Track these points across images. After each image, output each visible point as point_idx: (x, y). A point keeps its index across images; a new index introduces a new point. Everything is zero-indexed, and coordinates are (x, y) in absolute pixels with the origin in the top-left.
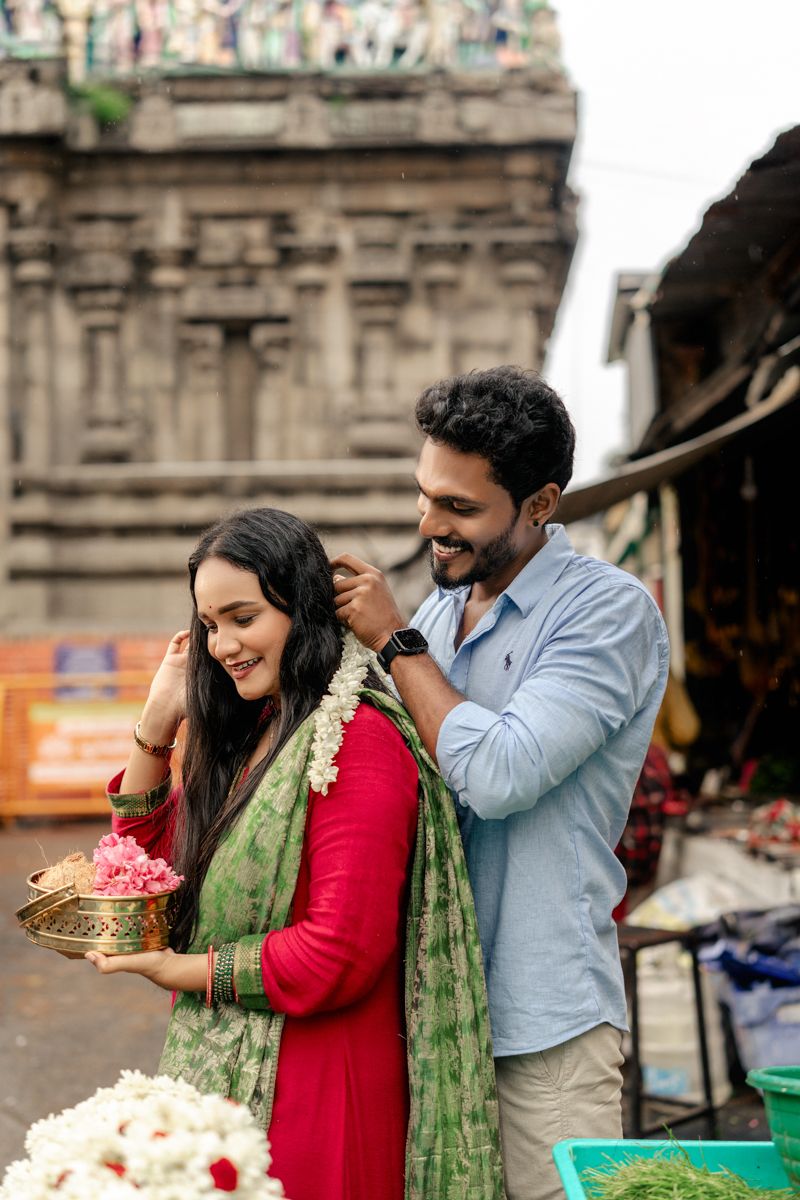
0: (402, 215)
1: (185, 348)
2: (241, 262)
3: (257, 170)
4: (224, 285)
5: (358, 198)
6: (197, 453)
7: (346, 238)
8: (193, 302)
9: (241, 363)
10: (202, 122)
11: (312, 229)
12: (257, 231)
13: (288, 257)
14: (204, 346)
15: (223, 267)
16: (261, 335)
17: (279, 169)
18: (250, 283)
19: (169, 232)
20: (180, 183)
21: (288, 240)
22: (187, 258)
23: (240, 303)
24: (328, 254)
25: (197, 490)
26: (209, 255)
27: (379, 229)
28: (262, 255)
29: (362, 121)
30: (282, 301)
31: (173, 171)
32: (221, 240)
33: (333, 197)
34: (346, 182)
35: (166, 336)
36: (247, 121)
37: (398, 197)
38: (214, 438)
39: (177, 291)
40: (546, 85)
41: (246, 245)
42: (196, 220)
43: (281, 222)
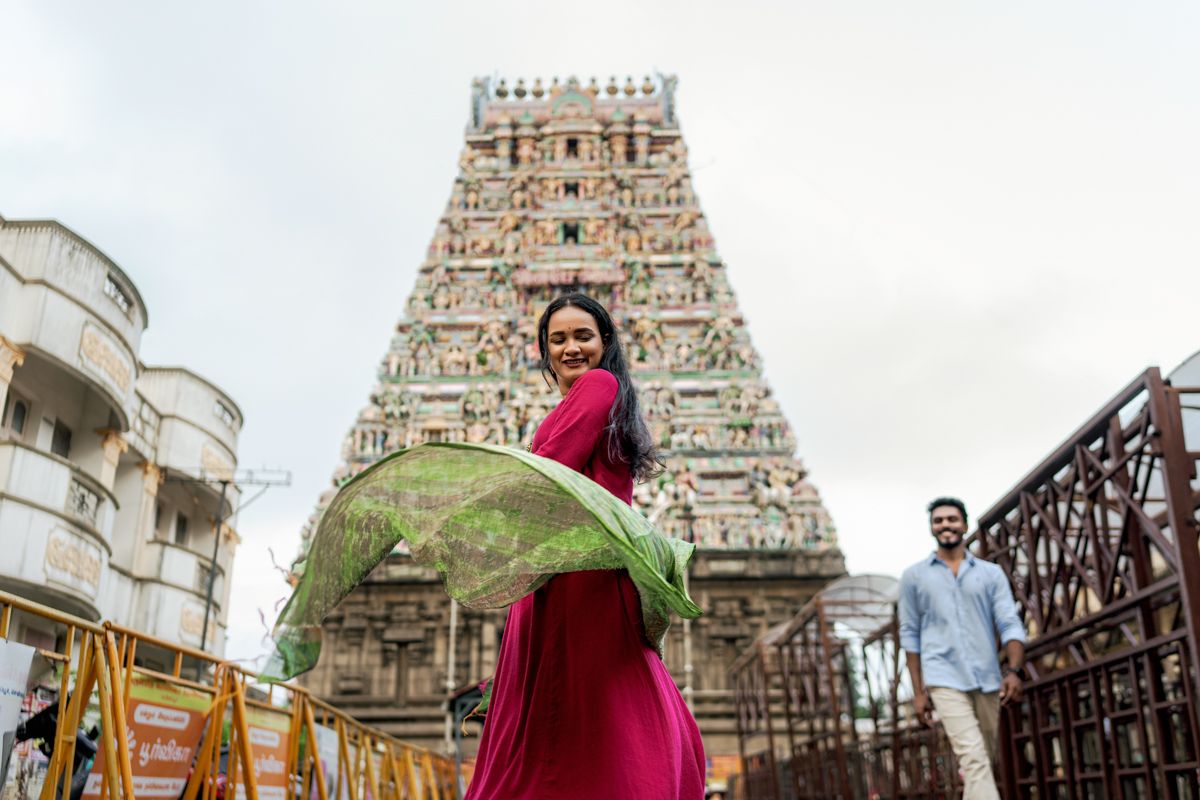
0: (787, 600)
1: (711, 647)
2: (731, 616)
3: (736, 583)
4: (725, 624)
5: (771, 593)
6: (716, 686)
7: (766, 606)
8: (714, 630)
9: (731, 652)
10: (716, 567)
11: (757, 604)
12: (735, 605)
13: (748, 614)
14: (718, 646)
15: (723, 618)
16: (740, 643)
17: (743, 583)
18: (734, 624)
19: (704, 606)
20: (708, 588)
21: (747, 608)
22: (711, 614)
23: (731, 631)
24: (761, 613)
25: (717, 700)
26: (719, 613)
27: (779, 604)
28: (737, 613)
29: (773, 567)
30: (747, 631)
31: (705, 583)
32: (723, 608)
33: (762, 592)
34: (767, 588)
35: (704, 643)
36: (734, 567)
37: (786, 593)
38: (722, 682)
39: (706, 626)
40: (837, 555)
41: (731, 610)
42: (713, 601)
43: (744, 602)
